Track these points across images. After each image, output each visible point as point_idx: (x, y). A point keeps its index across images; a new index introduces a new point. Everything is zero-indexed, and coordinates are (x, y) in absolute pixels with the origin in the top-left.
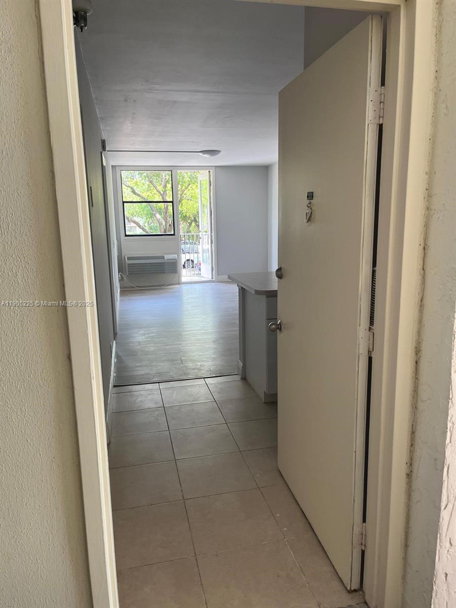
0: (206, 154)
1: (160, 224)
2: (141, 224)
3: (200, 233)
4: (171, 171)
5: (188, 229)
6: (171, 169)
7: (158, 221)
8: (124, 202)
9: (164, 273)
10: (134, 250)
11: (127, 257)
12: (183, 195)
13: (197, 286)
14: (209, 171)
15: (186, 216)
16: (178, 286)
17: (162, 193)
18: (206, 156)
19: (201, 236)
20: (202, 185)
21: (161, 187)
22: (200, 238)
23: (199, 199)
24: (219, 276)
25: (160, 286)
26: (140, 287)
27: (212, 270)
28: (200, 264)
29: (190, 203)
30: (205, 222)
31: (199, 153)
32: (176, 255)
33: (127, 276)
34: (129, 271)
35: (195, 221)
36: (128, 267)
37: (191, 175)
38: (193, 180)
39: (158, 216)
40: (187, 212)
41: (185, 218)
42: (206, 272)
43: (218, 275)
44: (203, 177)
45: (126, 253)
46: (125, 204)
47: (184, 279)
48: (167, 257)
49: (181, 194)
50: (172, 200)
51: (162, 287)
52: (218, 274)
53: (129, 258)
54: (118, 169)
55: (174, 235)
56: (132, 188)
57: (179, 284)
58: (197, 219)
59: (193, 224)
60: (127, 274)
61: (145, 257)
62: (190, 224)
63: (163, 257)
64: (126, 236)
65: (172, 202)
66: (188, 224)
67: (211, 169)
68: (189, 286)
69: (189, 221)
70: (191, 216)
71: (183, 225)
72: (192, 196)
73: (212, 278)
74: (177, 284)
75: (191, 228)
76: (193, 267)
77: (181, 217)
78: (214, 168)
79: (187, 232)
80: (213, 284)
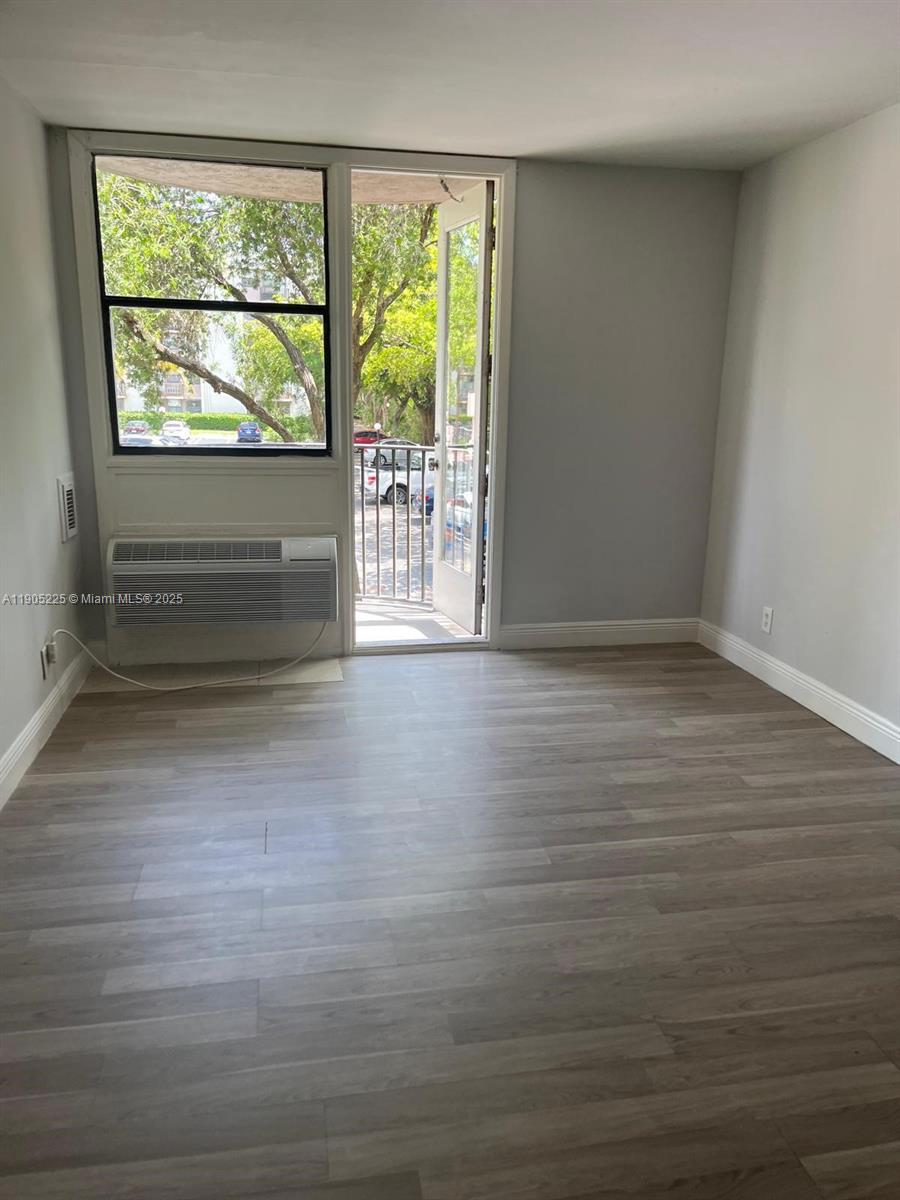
4: (324, 171)
5: (399, 412)
6: (324, 161)
8: (107, 302)
9: (278, 616)
10: (151, 513)
11: (118, 547)
14: (491, 184)
15: (395, 383)
16: (339, 664)
19: (438, 458)
20: (454, 247)
22: (437, 466)
24: (506, 627)
26: (174, 669)
27: (480, 600)
32: (333, 540)
40: (397, 374)
43: (502, 623)
45: (116, 526)
46: (113, 309)
47: (363, 636)
48: (293, 548)
52: (504, 615)
53: (123, 553)
55: (326, 452)
57: (340, 656)
60: (114, 623)
61: (194, 545)
62: (404, 403)
63: (275, 550)
64: (119, 450)
65: (324, 311)
66: (400, 403)
67: (500, 171)
69: (402, 396)
70: (407, 385)
71: (388, 405)
72: (409, 338)
73: (478, 631)
74: (335, 656)
75: (406, 412)
76: (405, 503)
77: (385, 386)
78: (513, 164)
79: (397, 420)
80: (481, 660)
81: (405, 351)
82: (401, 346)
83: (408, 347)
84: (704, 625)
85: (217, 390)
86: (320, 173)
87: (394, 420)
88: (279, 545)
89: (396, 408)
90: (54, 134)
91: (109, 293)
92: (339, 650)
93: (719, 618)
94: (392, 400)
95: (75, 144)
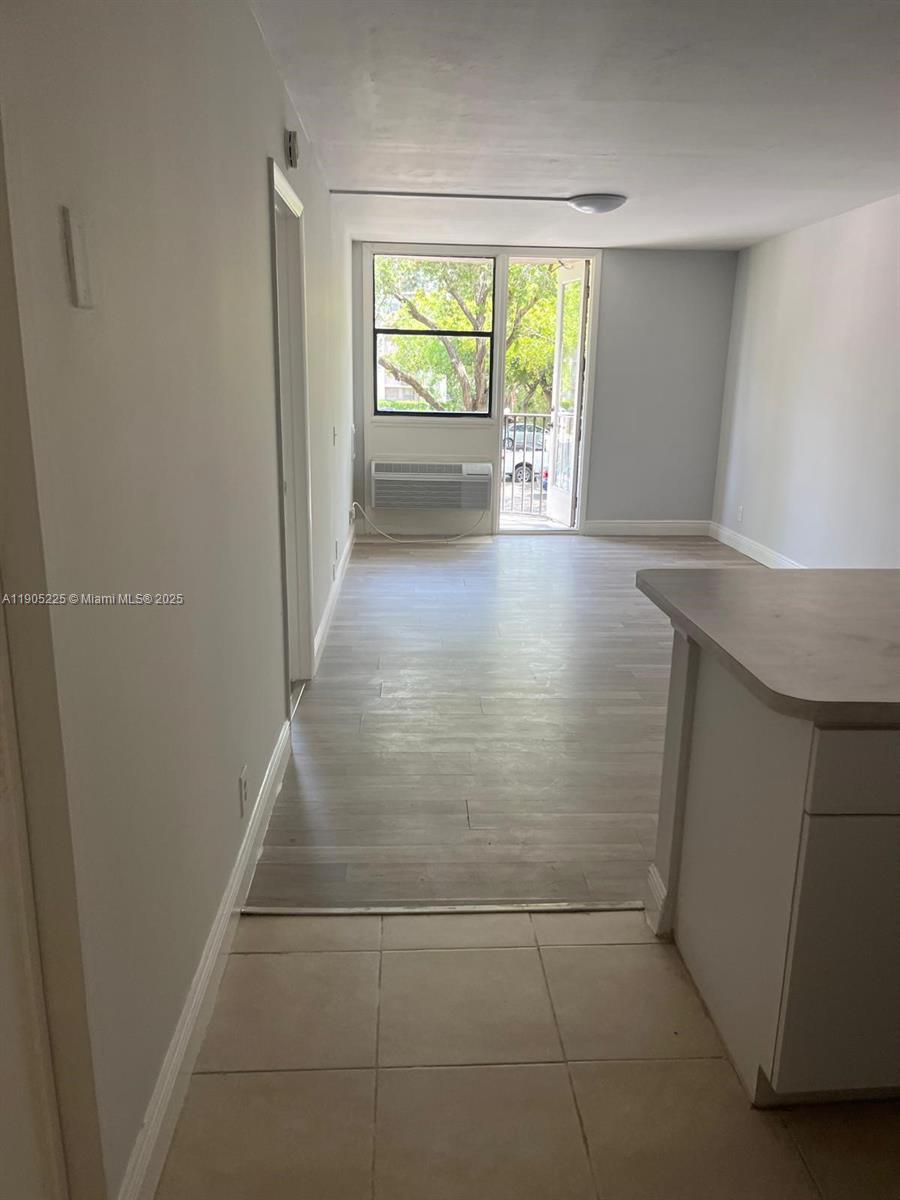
0: (586, 205)
1: (465, 387)
2: (424, 386)
3: (553, 413)
4: (495, 259)
5: (528, 398)
6: (494, 253)
7: (462, 380)
8: (376, 332)
9: (459, 507)
10: (395, 448)
11: (377, 465)
12: (521, 322)
13: (533, 540)
14: (588, 262)
15: (525, 371)
16: (488, 540)
17: (475, 316)
18: (587, 210)
19: (553, 421)
20: (566, 300)
21: (474, 303)
22: (552, 426)
23: (557, 336)
24: (589, 522)
25: (446, 537)
26: (401, 536)
27: (574, 506)
28: (547, 475)
29: (535, 342)
30: (567, 384)
31: (568, 203)
32: (490, 465)
33: (373, 509)
34: (376, 499)
35: (543, 382)
36: (377, 488)
37: (542, 277)
38: (547, 289)
39: (462, 368)
40: (527, 363)
41: (522, 376)
42: (559, 507)
43: (587, 519)
44: (571, 278)
45: (375, 455)
46: (379, 336)
47: (505, 522)
48: (467, 468)
49: (517, 321)
50: (490, 331)
51: (452, 541)
52: (588, 514)
53: (379, 468)
54: (367, 250)
55: (488, 415)
56: (410, 305)
57: (492, 534)
58: (548, 379)
59: (539, 389)
60: (373, 506)
61: (416, 466)
62: (533, 389)
63: (459, 469)
64: (377, 413)
65: (491, 335)
66: (528, 389)
67: (593, 255)
68: (516, 540)
69: (531, 382)
70: (536, 372)
71: (517, 391)
72: (540, 329)
73: (573, 525)
74: (487, 535)
75: (534, 398)
76: (530, 481)
77: (515, 373)
78: (600, 252)
79: (525, 405)
80: (574, 539)
81: (534, 341)
82: (532, 336)
83: (538, 337)
84: (713, 524)
85: (397, 378)
86: (492, 260)
87: (522, 406)
88: (461, 466)
89: (525, 394)
90: (356, 244)
91: (377, 327)
92: (490, 532)
93: (720, 521)
94: (521, 387)
95: (366, 249)
